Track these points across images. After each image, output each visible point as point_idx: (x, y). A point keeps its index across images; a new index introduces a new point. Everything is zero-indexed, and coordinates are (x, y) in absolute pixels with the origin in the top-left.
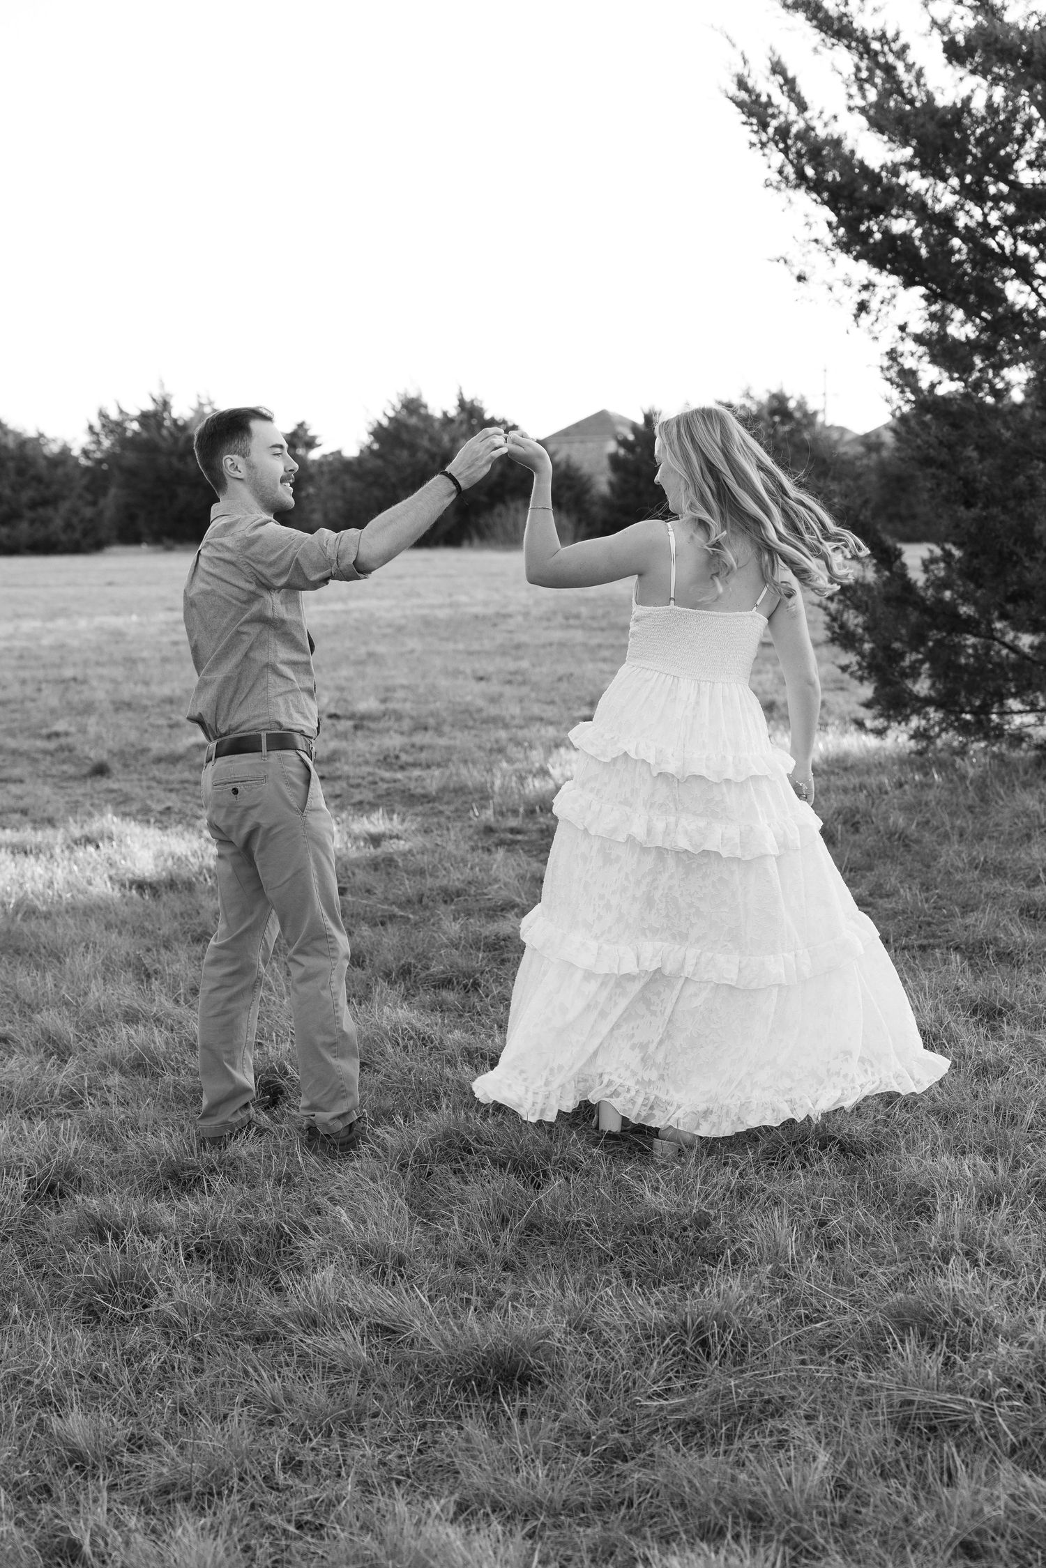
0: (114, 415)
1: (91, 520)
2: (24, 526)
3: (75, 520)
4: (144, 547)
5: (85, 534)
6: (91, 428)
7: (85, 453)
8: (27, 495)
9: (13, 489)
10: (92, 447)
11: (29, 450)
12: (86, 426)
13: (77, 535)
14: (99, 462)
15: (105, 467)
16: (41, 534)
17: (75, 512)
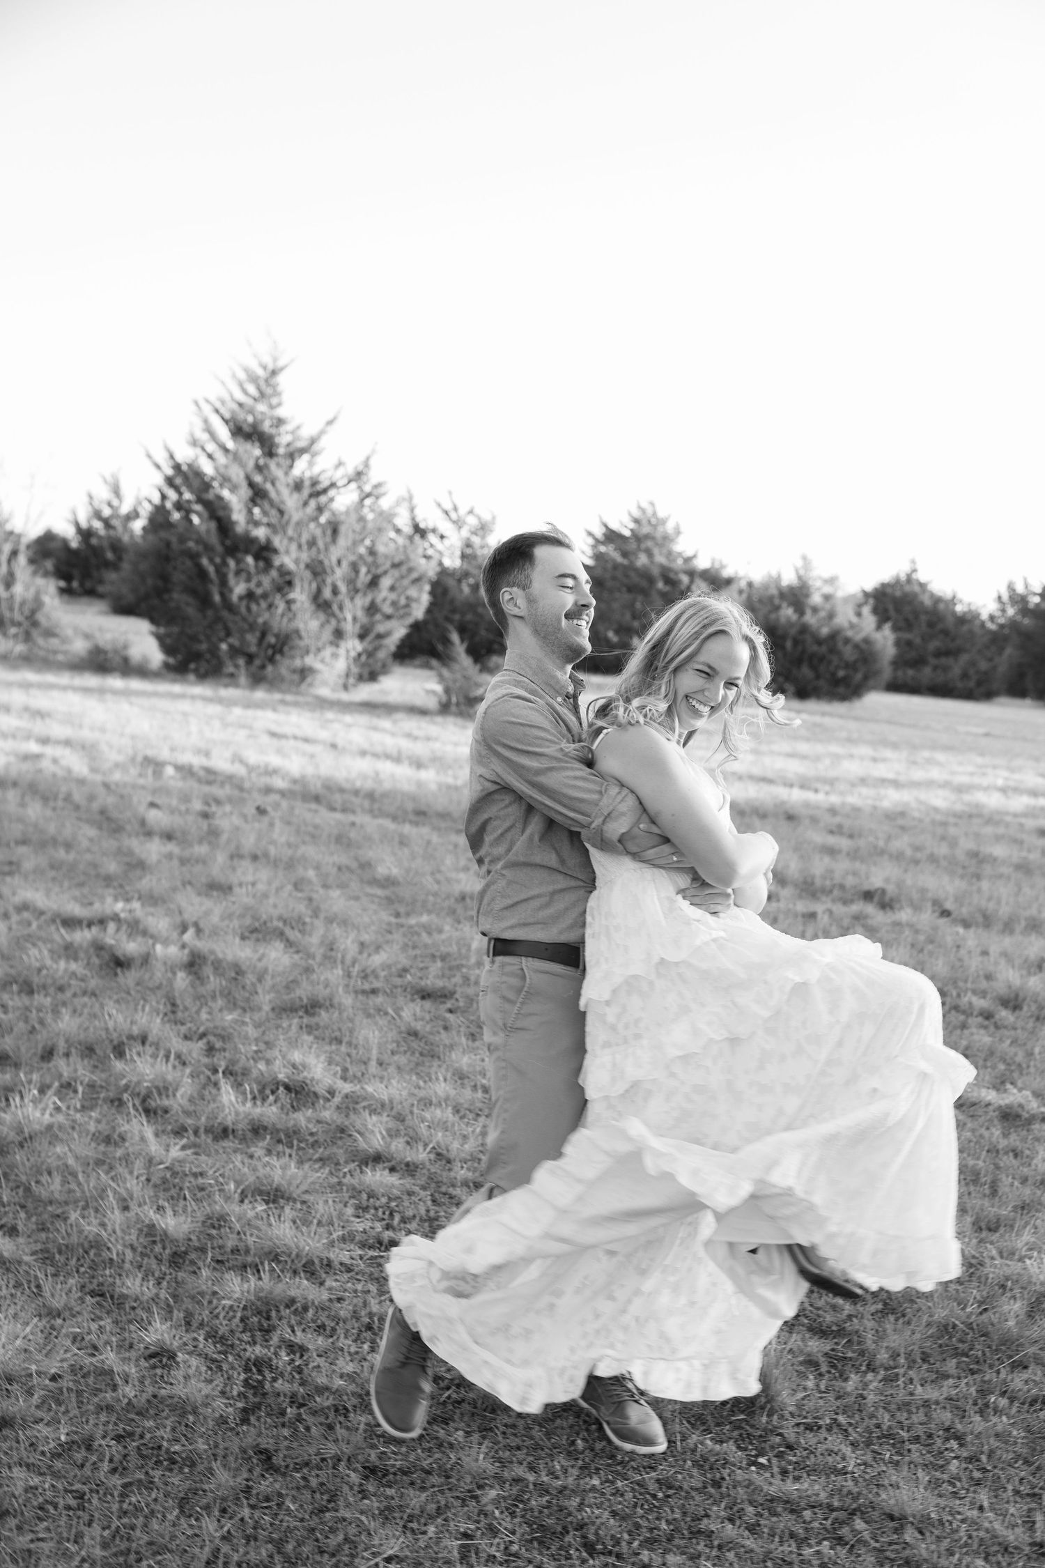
0: (1020, 589)
1: (986, 673)
2: (927, 671)
3: (972, 672)
4: (1028, 702)
5: (979, 683)
6: (999, 598)
7: (992, 618)
8: (934, 645)
9: (923, 639)
10: (998, 614)
11: (941, 606)
12: (995, 595)
13: (972, 684)
14: (1002, 626)
15: (1006, 631)
16: (940, 678)
17: (973, 663)
